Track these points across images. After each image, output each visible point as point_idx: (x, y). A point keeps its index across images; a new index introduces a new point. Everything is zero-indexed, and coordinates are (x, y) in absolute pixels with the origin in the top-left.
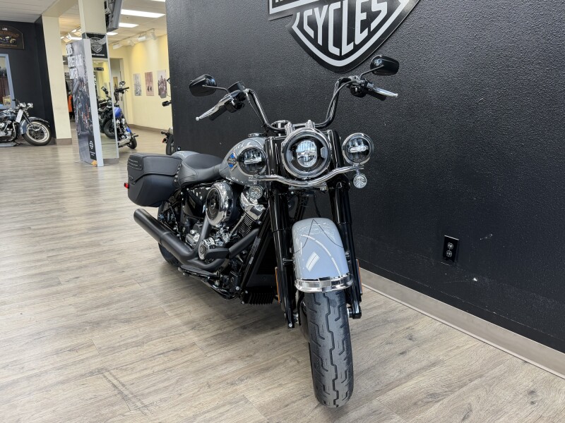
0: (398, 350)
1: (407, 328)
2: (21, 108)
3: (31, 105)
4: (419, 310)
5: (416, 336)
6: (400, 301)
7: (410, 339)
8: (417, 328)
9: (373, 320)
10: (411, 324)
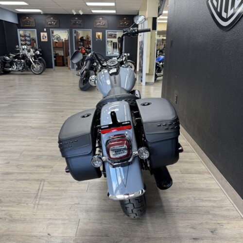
0: (194, 235)
1: (218, 223)
2: (125, 56)
3: (129, 54)
4: (241, 214)
5: (220, 231)
6: (233, 203)
7: (212, 232)
8: (226, 226)
9: (200, 208)
10: (225, 222)
